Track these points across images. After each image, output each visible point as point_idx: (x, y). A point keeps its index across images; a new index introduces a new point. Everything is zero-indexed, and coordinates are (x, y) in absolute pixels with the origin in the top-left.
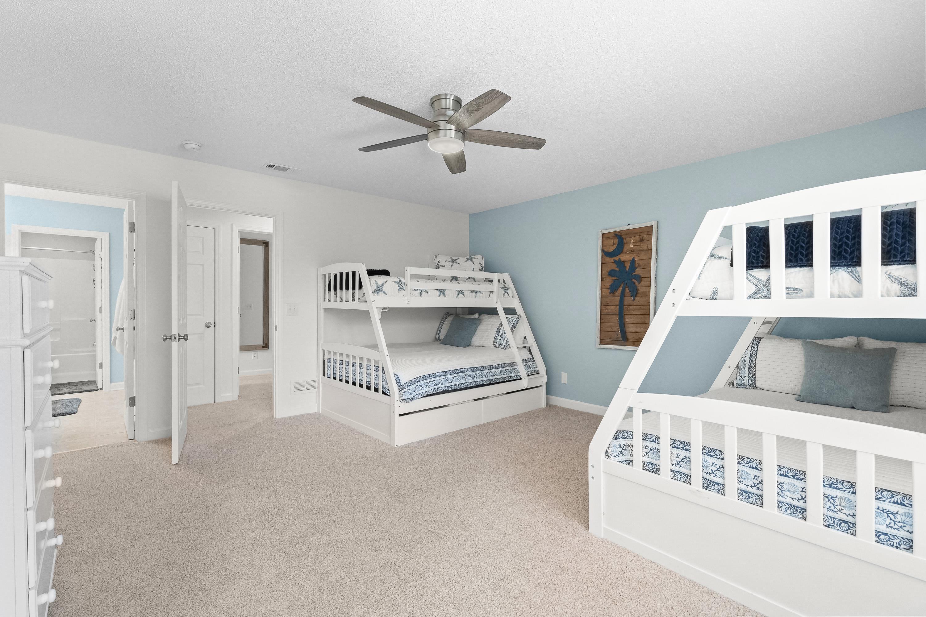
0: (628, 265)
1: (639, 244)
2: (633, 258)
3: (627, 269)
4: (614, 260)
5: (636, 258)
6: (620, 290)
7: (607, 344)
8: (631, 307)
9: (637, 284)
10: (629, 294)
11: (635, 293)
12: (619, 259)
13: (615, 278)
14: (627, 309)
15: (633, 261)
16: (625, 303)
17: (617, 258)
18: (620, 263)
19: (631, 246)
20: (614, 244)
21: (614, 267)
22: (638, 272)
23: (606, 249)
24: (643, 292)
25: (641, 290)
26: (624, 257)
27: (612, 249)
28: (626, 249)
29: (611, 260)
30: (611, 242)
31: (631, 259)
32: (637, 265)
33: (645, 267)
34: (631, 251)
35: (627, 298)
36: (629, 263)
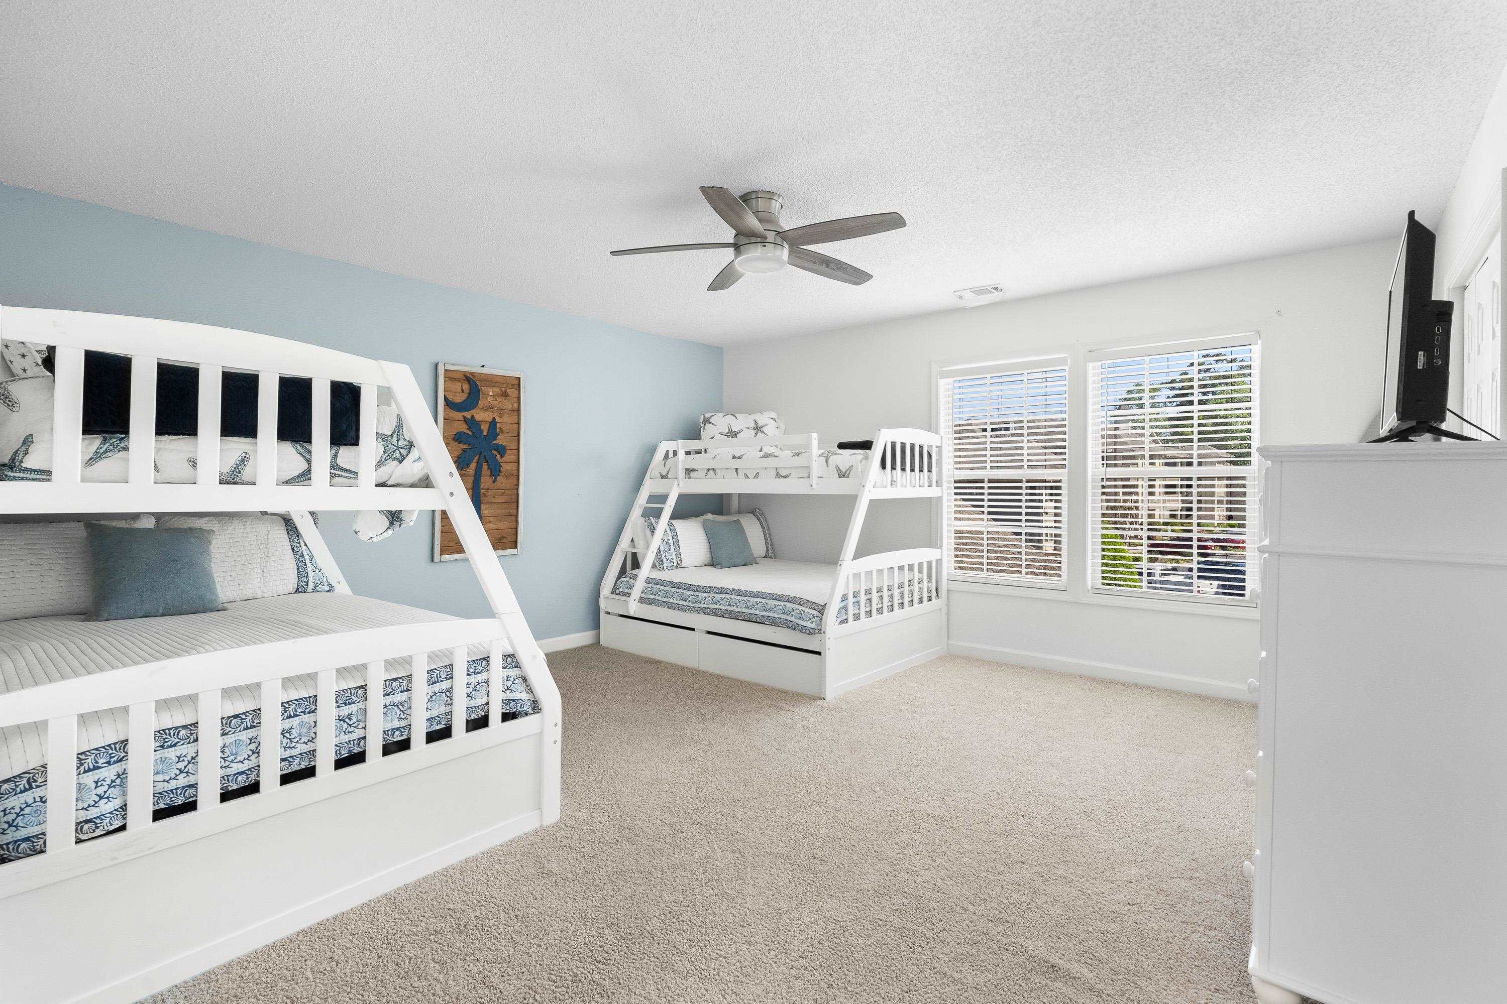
0: (485, 428)
1: (501, 400)
2: (494, 418)
3: (485, 434)
4: (464, 417)
5: (498, 420)
6: (473, 465)
7: (451, 553)
8: (491, 493)
9: (498, 458)
10: (488, 472)
11: (495, 471)
12: (473, 416)
13: (466, 446)
14: (485, 495)
15: (493, 423)
16: (482, 486)
17: (468, 415)
18: (472, 423)
19: (490, 399)
20: (463, 391)
21: (463, 428)
22: (501, 440)
23: (450, 398)
24: (507, 470)
25: (506, 467)
26: (481, 415)
27: (459, 398)
28: (481, 403)
29: (459, 415)
30: (457, 386)
31: (490, 419)
32: (498, 430)
33: (510, 434)
34: (491, 408)
35: (484, 478)
36: (487, 426)
